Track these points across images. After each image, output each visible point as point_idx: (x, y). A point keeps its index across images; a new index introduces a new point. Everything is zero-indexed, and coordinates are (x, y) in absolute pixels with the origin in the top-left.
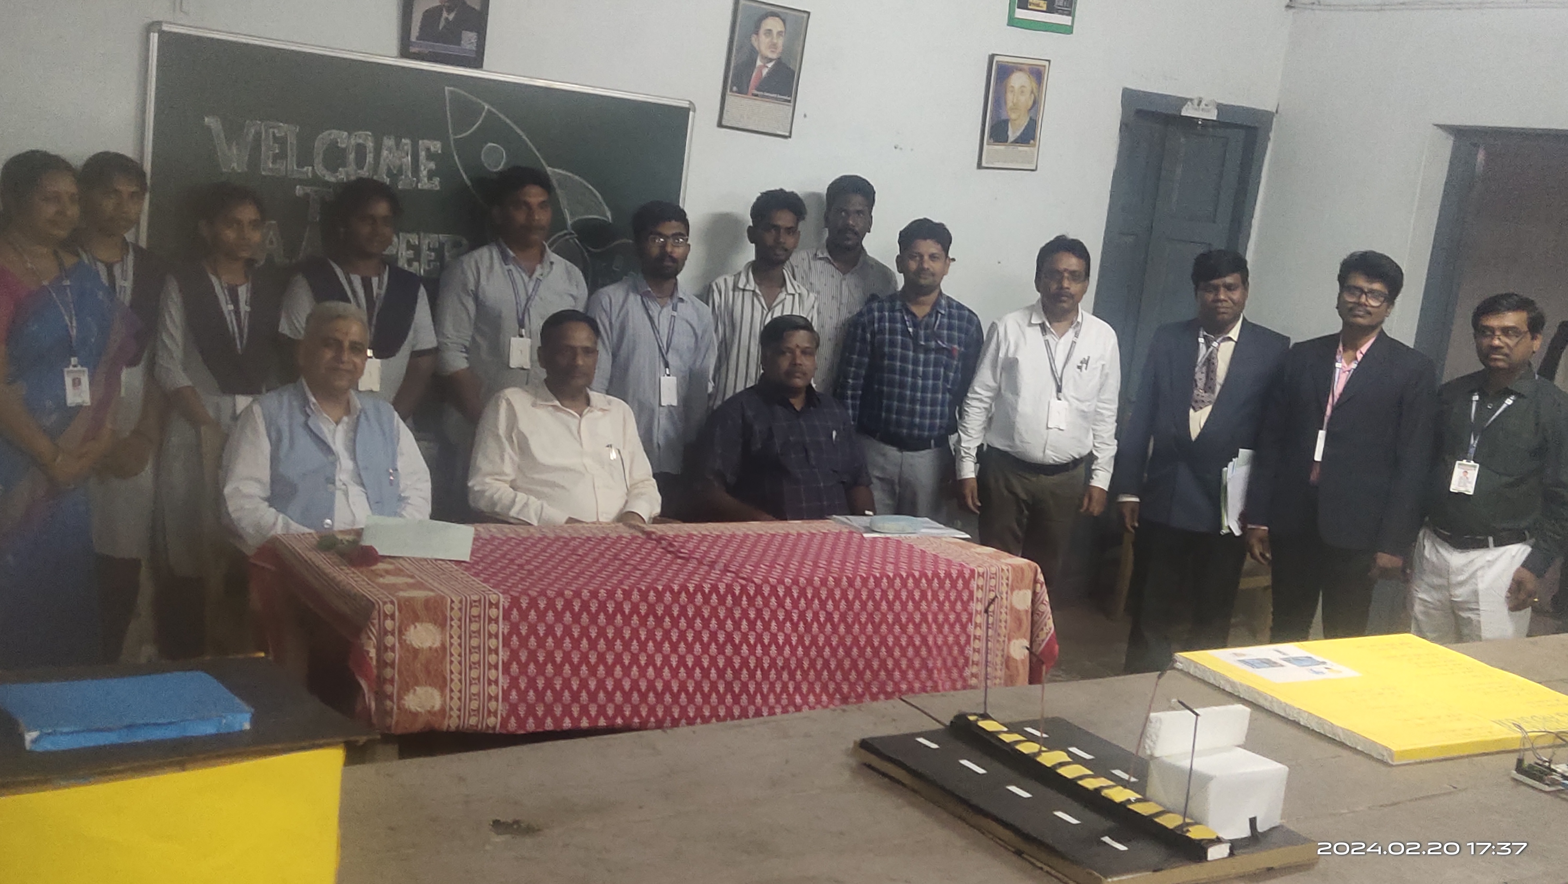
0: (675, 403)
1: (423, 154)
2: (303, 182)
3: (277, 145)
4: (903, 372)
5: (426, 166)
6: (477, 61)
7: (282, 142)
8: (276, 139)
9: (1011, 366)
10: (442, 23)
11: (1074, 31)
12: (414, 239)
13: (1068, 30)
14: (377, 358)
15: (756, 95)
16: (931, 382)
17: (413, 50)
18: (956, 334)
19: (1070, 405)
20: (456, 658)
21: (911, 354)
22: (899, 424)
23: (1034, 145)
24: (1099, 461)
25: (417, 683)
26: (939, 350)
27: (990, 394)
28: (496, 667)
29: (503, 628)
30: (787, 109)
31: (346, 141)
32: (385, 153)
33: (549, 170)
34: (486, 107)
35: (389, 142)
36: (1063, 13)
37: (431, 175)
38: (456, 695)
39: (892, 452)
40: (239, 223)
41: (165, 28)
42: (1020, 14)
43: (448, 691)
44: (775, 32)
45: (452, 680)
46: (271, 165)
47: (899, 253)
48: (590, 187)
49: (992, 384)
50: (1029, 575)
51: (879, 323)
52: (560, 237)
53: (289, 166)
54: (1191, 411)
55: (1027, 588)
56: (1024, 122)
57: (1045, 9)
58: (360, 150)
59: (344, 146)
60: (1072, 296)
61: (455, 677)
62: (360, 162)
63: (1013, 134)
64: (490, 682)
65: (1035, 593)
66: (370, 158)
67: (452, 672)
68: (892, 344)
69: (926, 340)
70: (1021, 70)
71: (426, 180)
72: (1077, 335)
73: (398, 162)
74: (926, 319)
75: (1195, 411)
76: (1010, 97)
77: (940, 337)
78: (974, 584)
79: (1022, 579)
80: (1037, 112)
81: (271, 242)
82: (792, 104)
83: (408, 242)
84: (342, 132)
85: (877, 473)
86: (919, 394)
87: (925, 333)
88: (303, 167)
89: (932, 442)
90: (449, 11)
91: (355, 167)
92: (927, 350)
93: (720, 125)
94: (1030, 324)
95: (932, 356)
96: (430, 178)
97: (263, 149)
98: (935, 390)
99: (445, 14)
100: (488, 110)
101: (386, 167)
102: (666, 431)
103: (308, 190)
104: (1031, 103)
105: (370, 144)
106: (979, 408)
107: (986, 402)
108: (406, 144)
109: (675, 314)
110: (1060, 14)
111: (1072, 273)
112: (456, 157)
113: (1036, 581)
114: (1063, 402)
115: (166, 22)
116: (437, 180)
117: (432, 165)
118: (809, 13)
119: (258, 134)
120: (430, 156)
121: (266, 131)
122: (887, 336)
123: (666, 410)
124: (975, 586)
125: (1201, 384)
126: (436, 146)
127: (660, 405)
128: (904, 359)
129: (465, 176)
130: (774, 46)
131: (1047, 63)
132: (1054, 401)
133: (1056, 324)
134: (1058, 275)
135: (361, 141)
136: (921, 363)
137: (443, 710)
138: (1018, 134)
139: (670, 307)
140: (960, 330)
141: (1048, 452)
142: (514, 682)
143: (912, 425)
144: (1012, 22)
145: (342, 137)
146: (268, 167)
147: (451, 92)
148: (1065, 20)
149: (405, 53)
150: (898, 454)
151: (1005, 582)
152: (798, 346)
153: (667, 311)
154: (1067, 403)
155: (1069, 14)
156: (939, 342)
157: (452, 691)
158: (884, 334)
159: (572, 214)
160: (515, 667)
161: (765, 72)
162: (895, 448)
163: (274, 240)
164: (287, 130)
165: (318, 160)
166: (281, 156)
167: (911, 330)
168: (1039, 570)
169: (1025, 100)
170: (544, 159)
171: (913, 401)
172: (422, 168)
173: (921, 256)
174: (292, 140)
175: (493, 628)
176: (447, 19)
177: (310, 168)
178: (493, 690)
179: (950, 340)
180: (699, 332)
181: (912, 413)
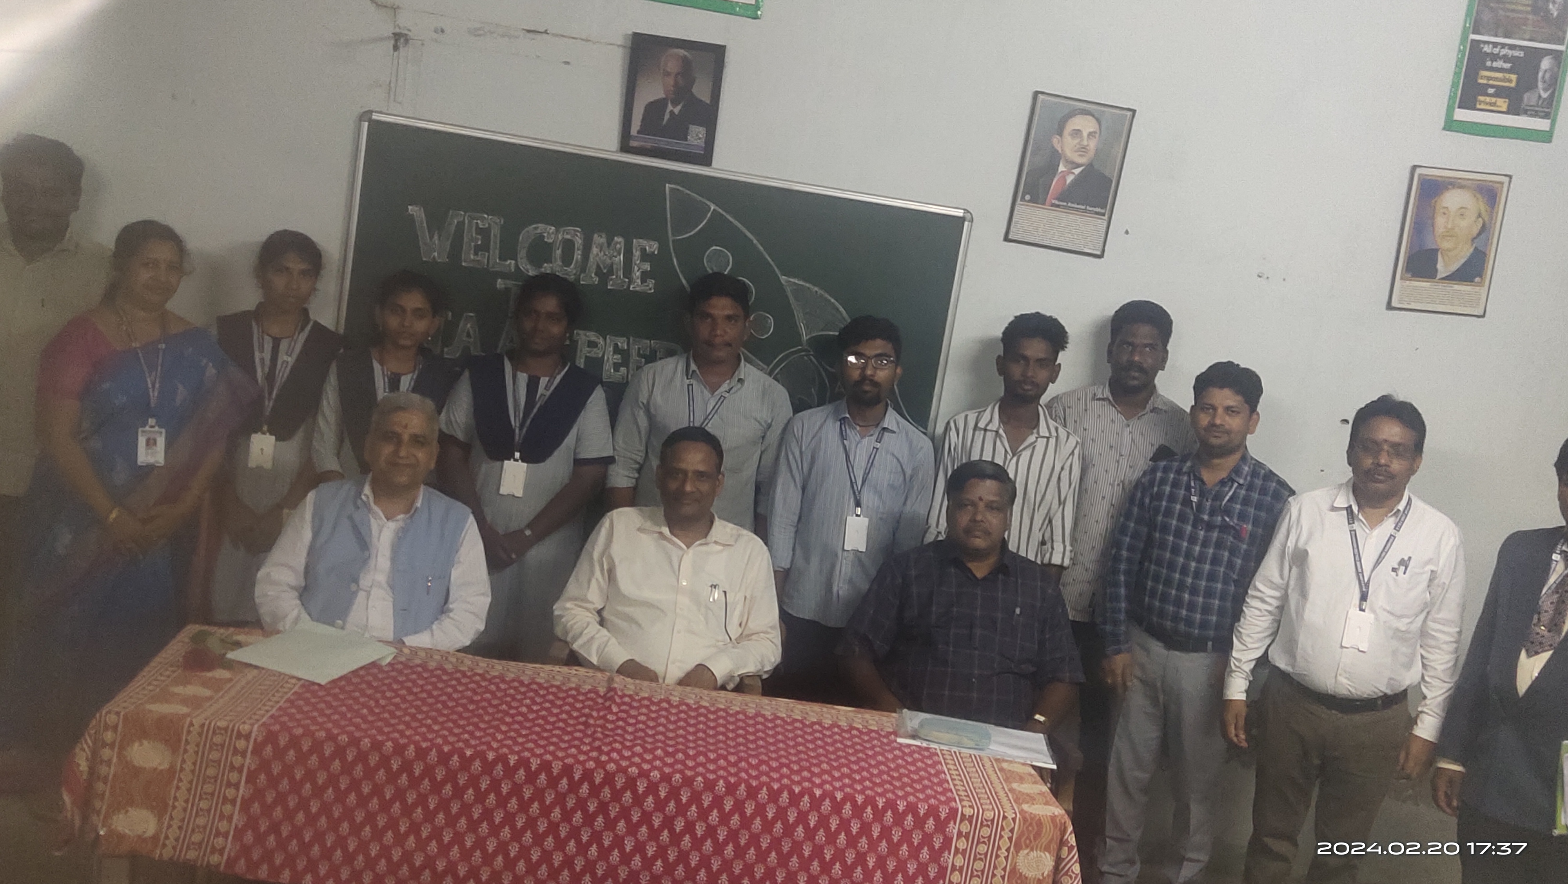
0: (863, 549)
1: (637, 254)
2: (504, 276)
3: (479, 237)
4: (1176, 550)
5: (639, 267)
6: (706, 159)
7: (484, 233)
8: (479, 231)
9: (1300, 558)
10: (667, 117)
11: (1554, 139)
12: (622, 343)
13: (1546, 137)
14: (523, 461)
15: (1058, 206)
16: (1207, 567)
17: (634, 144)
18: (1251, 510)
19: (1377, 619)
20: (184, 785)
21: (1189, 528)
22: (1162, 614)
23: (1481, 284)
24: (1428, 702)
25: (131, 803)
26: (1225, 528)
27: (1277, 594)
28: (233, 802)
29: (249, 762)
30: (1102, 223)
31: (553, 236)
32: (595, 250)
33: (783, 279)
34: (713, 207)
35: (599, 239)
36: (1536, 114)
37: (645, 276)
38: (176, 823)
39: (1157, 647)
40: (404, 310)
41: (375, 117)
42: (1461, 115)
43: (167, 817)
44: (1085, 134)
45: (174, 807)
46: (472, 257)
47: (1193, 403)
48: (833, 300)
49: (1277, 579)
50: (1049, 833)
51: (1159, 487)
52: (796, 352)
53: (492, 259)
54: (1523, 654)
55: (1047, 849)
56: (1464, 252)
57: (1504, 109)
58: (568, 246)
59: (551, 241)
60: (1392, 476)
61: (180, 804)
62: (567, 258)
63: (1443, 268)
64: (222, 817)
65: (1059, 860)
66: (578, 255)
67: (176, 799)
68: (1168, 513)
69: (1212, 514)
70: (1461, 187)
71: (639, 281)
72: (1397, 528)
73: (608, 261)
74: (1217, 488)
75: (1529, 655)
76: (1440, 222)
77: (1227, 512)
78: (953, 829)
79: (1038, 835)
80: (1487, 242)
81: (469, 335)
82: (1106, 217)
83: (616, 345)
84: (549, 227)
85: (1138, 673)
86: (1189, 580)
87: (1211, 505)
88: (506, 260)
89: (1210, 644)
90: (675, 104)
91: (561, 263)
92: (1210, 527)
93: (1006, 239)
94: (1334, 509)
95: (1215, 534)
96: (643, 281)
97: (465, 239)
98: (1212, 577)
99: (670, 107)
100: (714, 210)
101: (594, 267)
102: (850, 581)
103: (510, 283)
104: (1475, 230)
105: (579, 241)
106: (1260, 610)
107: (1270, 604)
108: (620, 243)
109: (878, 445)
110: (1531, 116)
111: (1395, 446)
112: (675, 260)
113: (1062, 843)
114: (1368, 616)
115: (376, 112)
116: (651, 283)
117: (647, 267)
118: (1134, 111)
119: (461, 224)
120: (645, 256)
121: (470, 222)
122: (1164, 503)
123: (851, 556)
124: (955, 831)
125: (1546, 618)
126: (653, 247)
127: (843, 550)
128: (1179, 534)
129: (684, 281)
130: (1083, 149)
131: (1506, 179)
132: (1354, 611)
133: (1367, 510)
134: (1374, 447)
135: (568, 237)
136: (1200, 542)
137: (155, 838)
138: (1454, 267)
139: (874, 437)
140: (1259, 506)
141: (1340, 678)
142: (252, 823)
143: (1176, 618)
144: (1451, 125)
145: (549, 233)
146: (469, 258)
147: (671, 190)
148: (1542, 124)
149: (625, 148)
150: (1165, 652)
151: (1006, 834)
152: (981, 499)
153: (868, 442)
154: (1372, 616)
155: (1546, 116)
156: (1227, 519)
157: (171, 818)
158: (1161, 501)
159: (807, 327)
160: (256, 807)
161: (1070, 179)
162: (1160, 644)
163: (471, 332)
164: (492, 222)
165: (522, 253)
166: (484, 247)
167: (1194, 499)
168: (1070, 829)
169: (1468, 225)
170: (778, 267)
171: (1181, 586)
172: (636, 268)
173: (1215, 409)
174: (495, 231)
175: (238, 760)
176: (672, 112)
177: (513, 262)
178: (223, 826)
179: (1242, 517)
180: (909, 472)
181: (1179, 602)
